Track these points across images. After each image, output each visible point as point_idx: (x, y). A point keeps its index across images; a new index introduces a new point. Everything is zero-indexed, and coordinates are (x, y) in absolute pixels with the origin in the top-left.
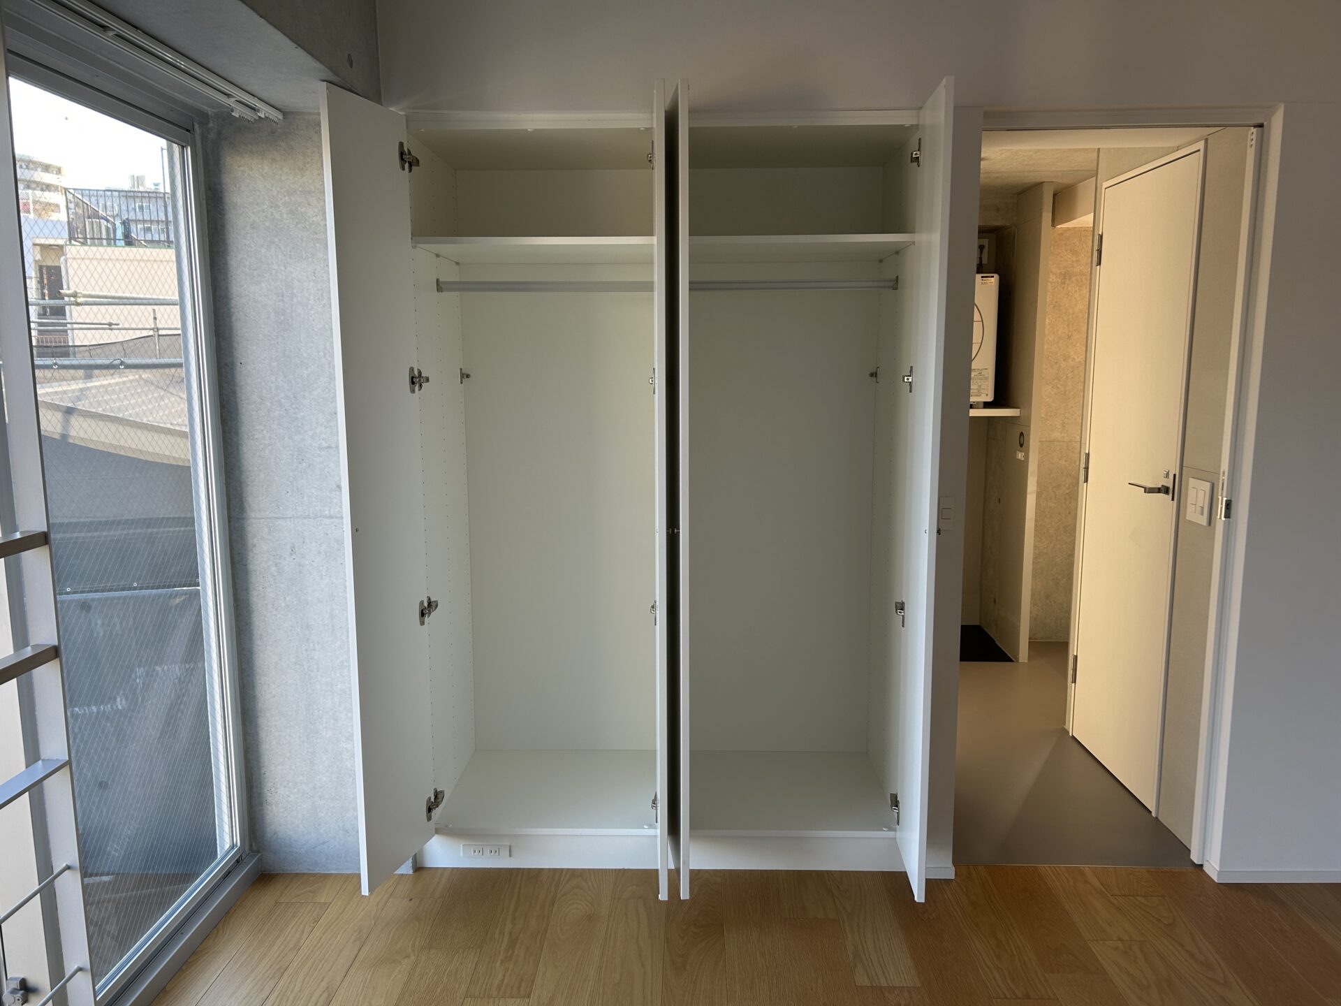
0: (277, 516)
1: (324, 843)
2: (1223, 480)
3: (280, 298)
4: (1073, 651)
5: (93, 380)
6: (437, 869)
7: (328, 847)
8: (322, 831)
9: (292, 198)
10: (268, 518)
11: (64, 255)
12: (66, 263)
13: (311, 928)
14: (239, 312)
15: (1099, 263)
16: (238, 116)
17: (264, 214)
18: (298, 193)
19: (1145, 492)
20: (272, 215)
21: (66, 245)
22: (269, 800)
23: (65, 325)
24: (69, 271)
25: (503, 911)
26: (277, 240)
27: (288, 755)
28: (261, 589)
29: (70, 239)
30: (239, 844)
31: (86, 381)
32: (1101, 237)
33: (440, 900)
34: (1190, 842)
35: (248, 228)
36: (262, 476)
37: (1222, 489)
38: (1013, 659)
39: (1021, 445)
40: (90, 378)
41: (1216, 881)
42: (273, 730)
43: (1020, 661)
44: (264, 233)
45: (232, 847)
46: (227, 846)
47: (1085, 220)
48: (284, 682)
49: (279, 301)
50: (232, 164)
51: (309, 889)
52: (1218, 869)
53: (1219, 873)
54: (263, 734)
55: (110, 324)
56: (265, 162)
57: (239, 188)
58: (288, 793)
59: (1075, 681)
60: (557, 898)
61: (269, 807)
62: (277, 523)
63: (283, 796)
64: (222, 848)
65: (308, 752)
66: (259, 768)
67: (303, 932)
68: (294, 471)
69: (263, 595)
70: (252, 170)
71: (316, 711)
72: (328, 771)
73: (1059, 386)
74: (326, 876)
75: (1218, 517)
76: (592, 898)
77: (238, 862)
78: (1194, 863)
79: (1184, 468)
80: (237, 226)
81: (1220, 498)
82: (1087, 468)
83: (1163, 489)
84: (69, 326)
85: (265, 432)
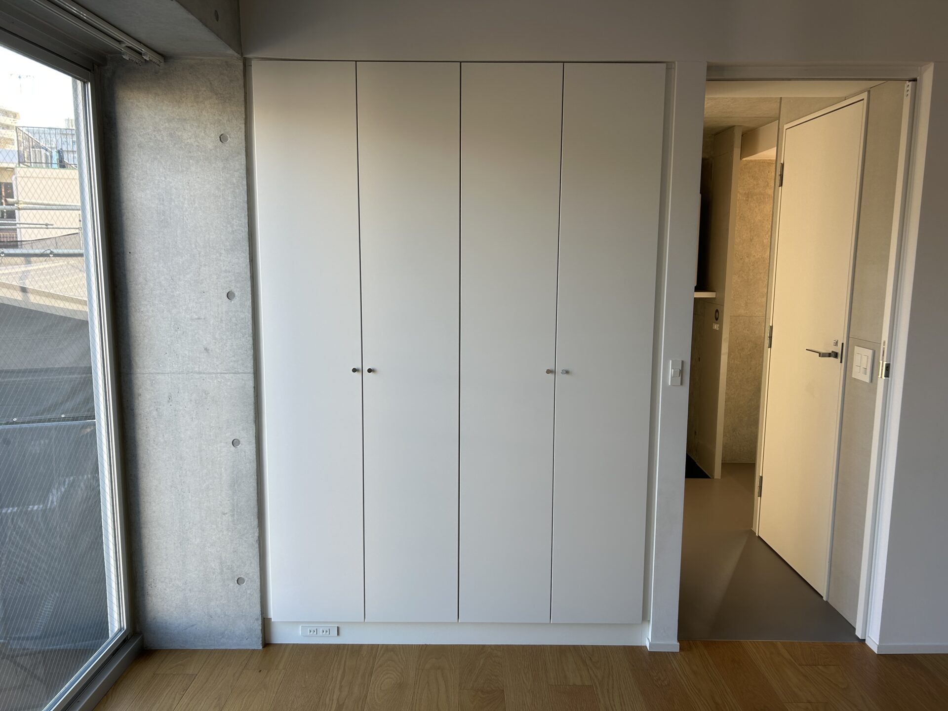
0: (157, 372)
1: (193, 626)
2: (884, 348)
3: (162, 202)
4: (759, 472)
5: (32, 265)
6: (281, 645)
7: (196, 629)
8: (191, 617)
9: (171, 125)
10: (150, 373)
11: (14, 174)
12: (16, 181)
13: (181, 696)
14: (128, 213)
15: (781, 185)
16: (128, 59)
17: (148, 137)
18: (176, 120)
19: (820, 356)
20: (155, 137)
21: (16, 167)
22: (150, 592)
23: (15, 224)
24: (18, 187)
25: (332, 680)
26: (159, 157)
27: (165, 557)
28: (145, 428)
29: (19, 162)
30: (125, 628)
31: (26, 265)
32: (783, 165)
33: (283, 671)
34: (856, 622)
35: (136, 147)
36: (146, 341)
37: (883, 355)
38: (710, 477)
39: (717, 319)
40: (30, 264)
41: (876, 653)
42: (153, 538)
43: (715, 478)
44: (149, 151)
45: (120, 630)
46: (116, 630)
47: (770, 154)
48: (162, 500)
49: (161, 204)
50: (124, 97)
51: (180, 662)
52: (878, 644)
53: (879, 647)
55: (47, 225)
56: (150, 96)
57: (129, 115)
58: (165, 587)
59: (760, 495)
60: (374, 669)
61: (150, 598)
62: (158, 377)
63: (161, 589)
64: (112, 631)
65: (181, 555)
66: (142, 567)
67: (174, 698)
68: (171, 337)
69: (146, 432)
70: (139, 102)
71: (188, 523)
72: (196, 570)
73: (743, 276)
74: (195, 651)
75: (880, 376)
76: (402, 669)
77: (124, 642)
78: (859, 638)
79: (850, 339)
80: (127, 145)
81: (881, 362)
82: (771, 337)
83: (833, 354)
84: (18, 225)
85: (148, 306)
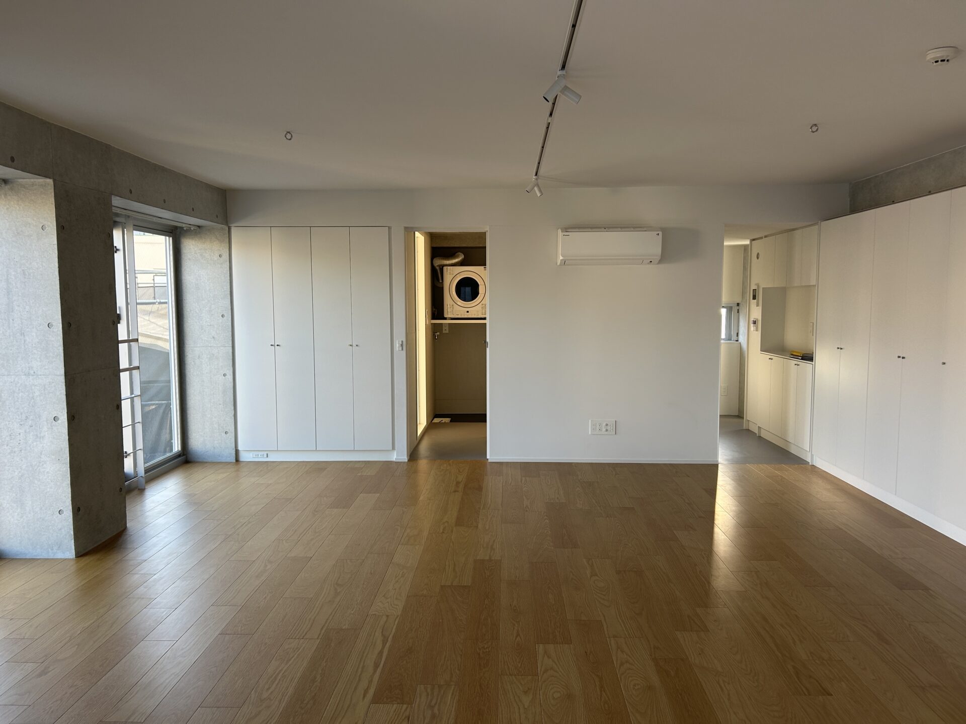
0: (194, 346)
1: (207, 452)
3: (197, 280)
6: (243, 461)
8: (206, 448)
9: (201, 251)
10: (191, 347)
14: (184, 285)
16: (185, 230)
17: (192, 256)
18: (203, 249)
20: (195, 256)
26: (196, 263)
30: (180, 449)
33: (244, 472)
35: (188, 260)
36: (190, 334)
42: (192, 414)
44: (192, 261)
46: (176, 449)
48: (195, 399)
50: (184, 241)
54: (188, 416)
56: (193, 241)
57: (186, 248)
68: (200, 332)
69: (189, 371)
70: (190, 243)
71: (205, 408)
72: (209, 428)
74: (207, 462)
77: (180, 454)
80: (184, 259)
85: (191, 320)
